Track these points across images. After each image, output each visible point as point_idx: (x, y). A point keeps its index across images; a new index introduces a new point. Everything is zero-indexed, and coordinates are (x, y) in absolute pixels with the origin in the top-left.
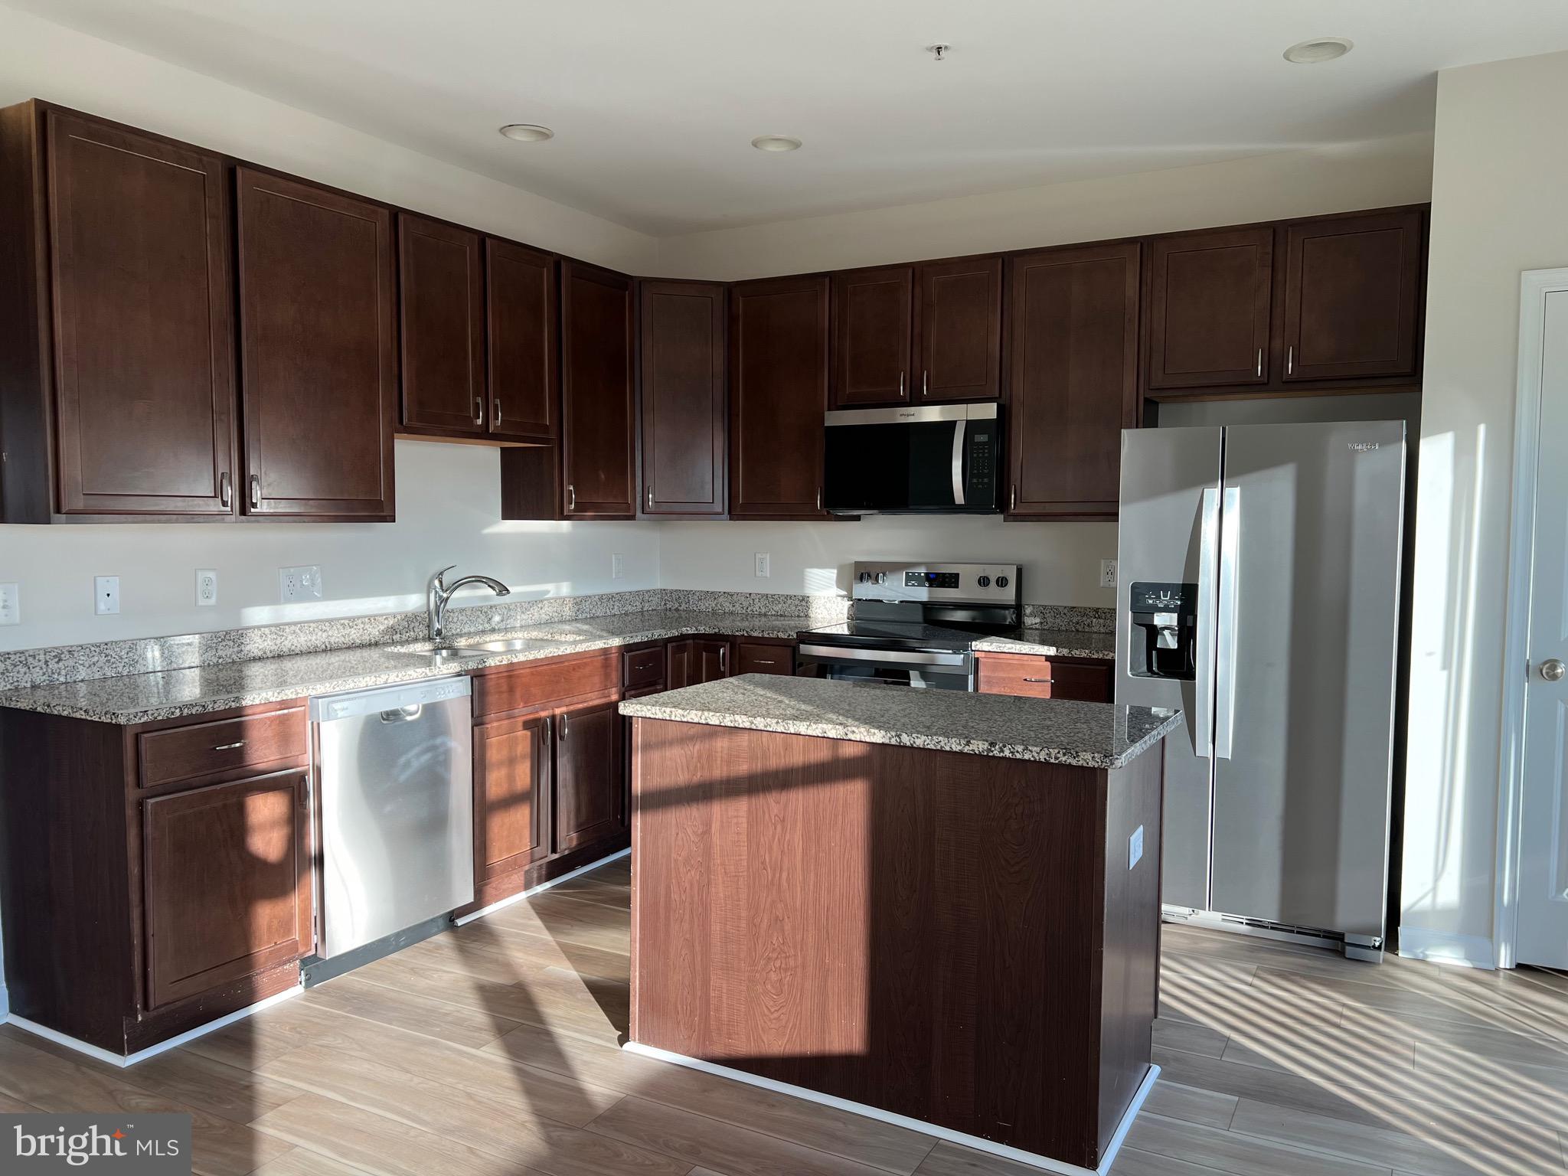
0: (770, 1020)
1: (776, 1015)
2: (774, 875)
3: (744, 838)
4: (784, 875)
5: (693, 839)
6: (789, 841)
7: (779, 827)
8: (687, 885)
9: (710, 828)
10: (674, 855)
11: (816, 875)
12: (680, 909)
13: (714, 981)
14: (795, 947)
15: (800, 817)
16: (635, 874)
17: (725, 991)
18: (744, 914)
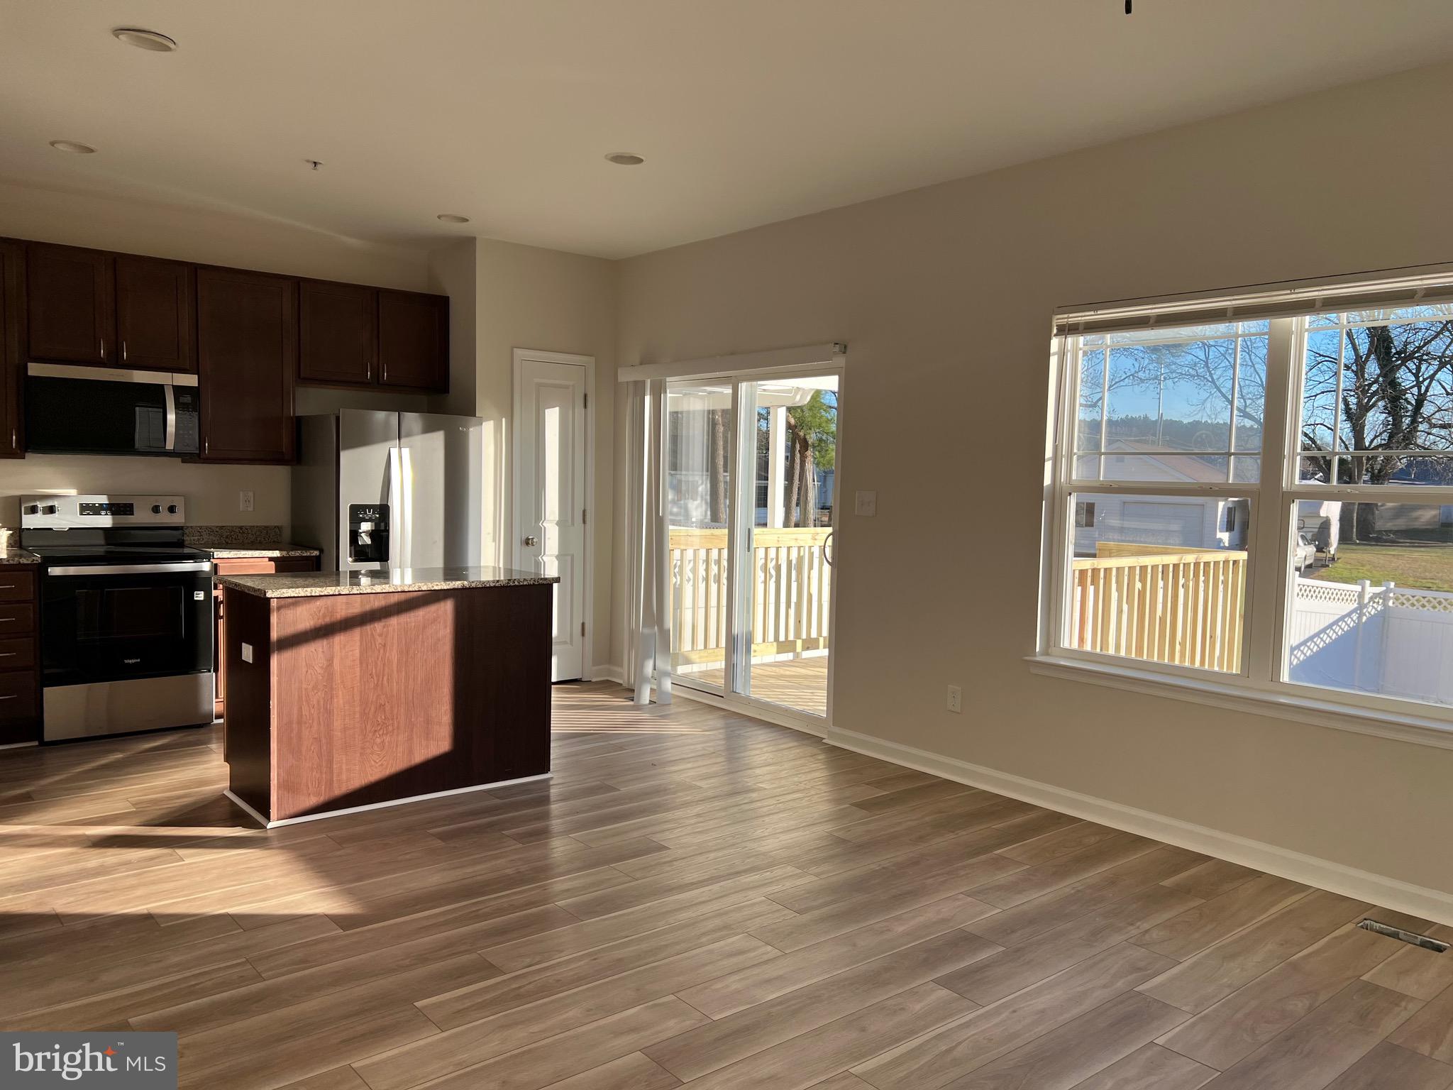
0: (376, 767)
1: (380, 763)
2: (378, 681)
3: (358, 662)
4: (385, 678)
5: (319, 672)
6: (388, 657)
7: (382, 651)
8: (315, 702)
9: (333, 662)
10: (304, 686)
11: (406, 673)
12: (310, 720)
13: (336, 757)
14: (393, 719)
15: (395, 641)
16: (274, 707)
17: (344, 761)
18: (357, 709)
